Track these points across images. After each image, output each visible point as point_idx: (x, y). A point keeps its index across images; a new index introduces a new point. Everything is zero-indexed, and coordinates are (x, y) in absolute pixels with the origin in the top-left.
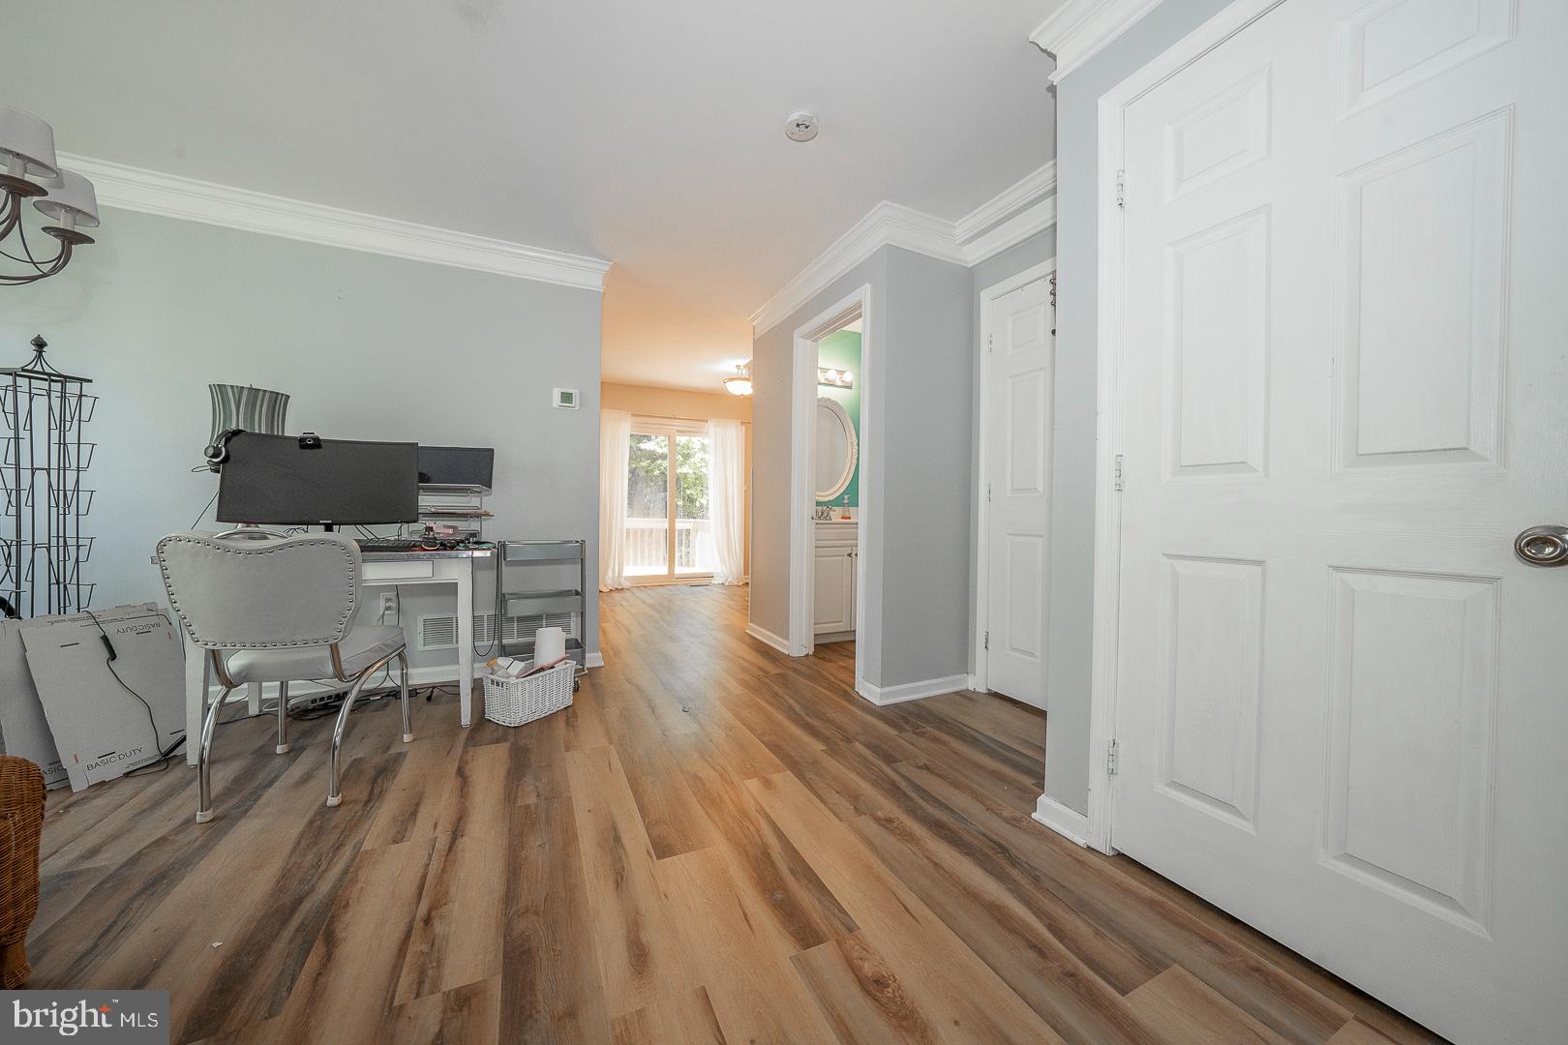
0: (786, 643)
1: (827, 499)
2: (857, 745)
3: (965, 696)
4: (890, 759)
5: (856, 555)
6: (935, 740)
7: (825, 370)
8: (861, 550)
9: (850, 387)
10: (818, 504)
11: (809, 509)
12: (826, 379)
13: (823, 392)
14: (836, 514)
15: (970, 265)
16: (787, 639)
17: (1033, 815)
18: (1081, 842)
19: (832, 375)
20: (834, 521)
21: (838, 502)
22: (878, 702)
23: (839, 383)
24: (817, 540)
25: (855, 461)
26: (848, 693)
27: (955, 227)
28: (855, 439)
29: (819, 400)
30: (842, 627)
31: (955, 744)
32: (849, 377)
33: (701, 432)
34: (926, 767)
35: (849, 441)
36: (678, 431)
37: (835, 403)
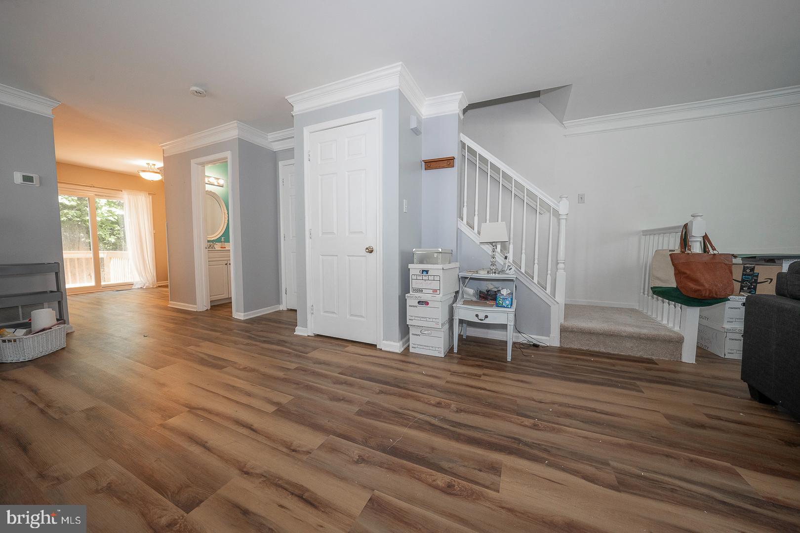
0: (195, 306)
1: (212, 239)
2: (235, 331)
3: (279, 312)
4: (247, 331)
5: (230, 264)
6: (266, 324)
7: (209, 177)
8: (232, 262)
9: (222, 186)
10: (208, 241)
11: (204, 244)
12: (209, 181)
13: (208, 188)
14: (218, 246)
15: (275, 150)
16: (196, 304)
17: (295, 333)
18: (306, 335)
19: (212, 180)
20: (216, 249)
21: (219, 240)
22: (242, 319)
23: (216, 184)
24: (209, 258)
25: (226, 221)
26: (230, 318)
27: (267, 135)
28: (226, 211)
29: (206, 191)
30: (225, 296)
31: (272, 324)
32: (222, 182)
33: (115, 197)
34: (262, 331)
35: (223, 212)
36: (96, 195)
37: (214, 193)
